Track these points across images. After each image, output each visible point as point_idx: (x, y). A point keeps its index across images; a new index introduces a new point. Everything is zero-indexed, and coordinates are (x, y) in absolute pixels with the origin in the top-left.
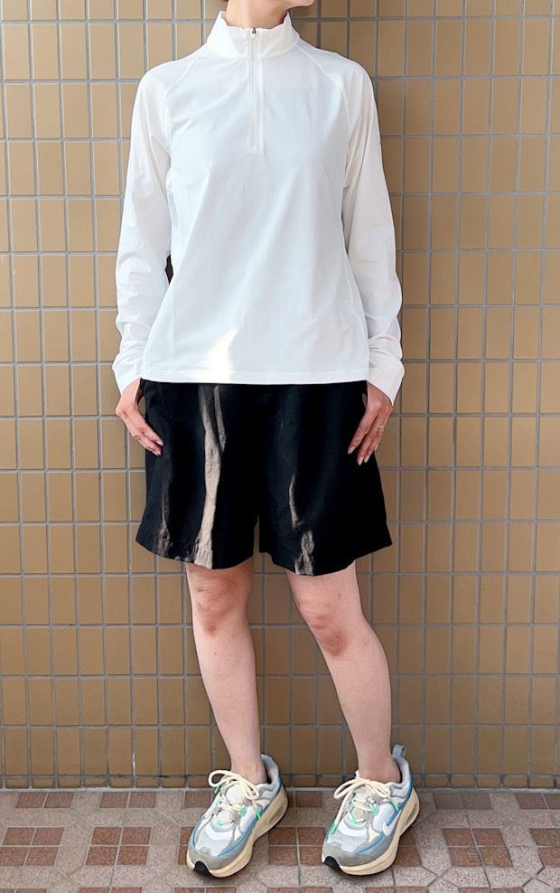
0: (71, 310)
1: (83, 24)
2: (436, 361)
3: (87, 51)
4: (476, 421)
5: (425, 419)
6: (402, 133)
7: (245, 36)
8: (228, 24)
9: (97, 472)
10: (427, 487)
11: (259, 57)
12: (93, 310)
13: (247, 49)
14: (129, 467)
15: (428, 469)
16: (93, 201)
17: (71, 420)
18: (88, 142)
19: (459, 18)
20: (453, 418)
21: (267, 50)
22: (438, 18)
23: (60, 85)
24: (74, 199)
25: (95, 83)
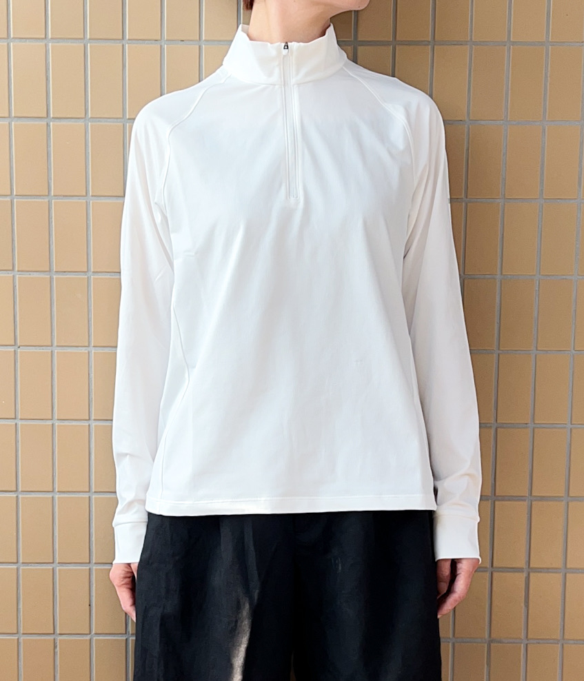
0: (20, 423)
1: (42, 44)
2: (503, 498)
3: (47, 79)
4: (557, 578)
5: (488, 575)
6: (463, 196)
7: (274, 53)
8: (251, 39)
9: (51, 638)
10: (489, 664)
11: (293, 81)
12: (50, 423)
13: (277, 71)
14: (93, 632)
15: (491, 641)
16: (51, 279)
17: (18, 569)
18: (47, 200)
19: (542, 44)
20: (525, 575)
21: (303, 71)
22: (514, 43)
23: (10, 124)
24: (26, 275)
25: (58, 123)
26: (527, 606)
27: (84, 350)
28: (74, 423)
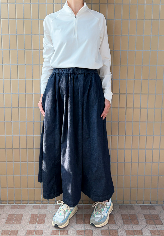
0: (26, 80)
1: (30, 4)
2: (121, 94)
3: (31, 11)
4: (132, 109)
5: (118, 109)
6: (113, 34)
9: (33, 122)
10: (119, 126)
12: (32, 79)
14: (41, 121)
15: (119, 122)
16: (32, 51)
17: (26, 108)
18: (31, 35)
19: (129, 4)
20: (125, 109)
22: (123, 4)
23: (23, 20)
24: (27, 50)
25: (33, 20)
26: (126, 115)
27: (39, 65)
28: (37, 80)
